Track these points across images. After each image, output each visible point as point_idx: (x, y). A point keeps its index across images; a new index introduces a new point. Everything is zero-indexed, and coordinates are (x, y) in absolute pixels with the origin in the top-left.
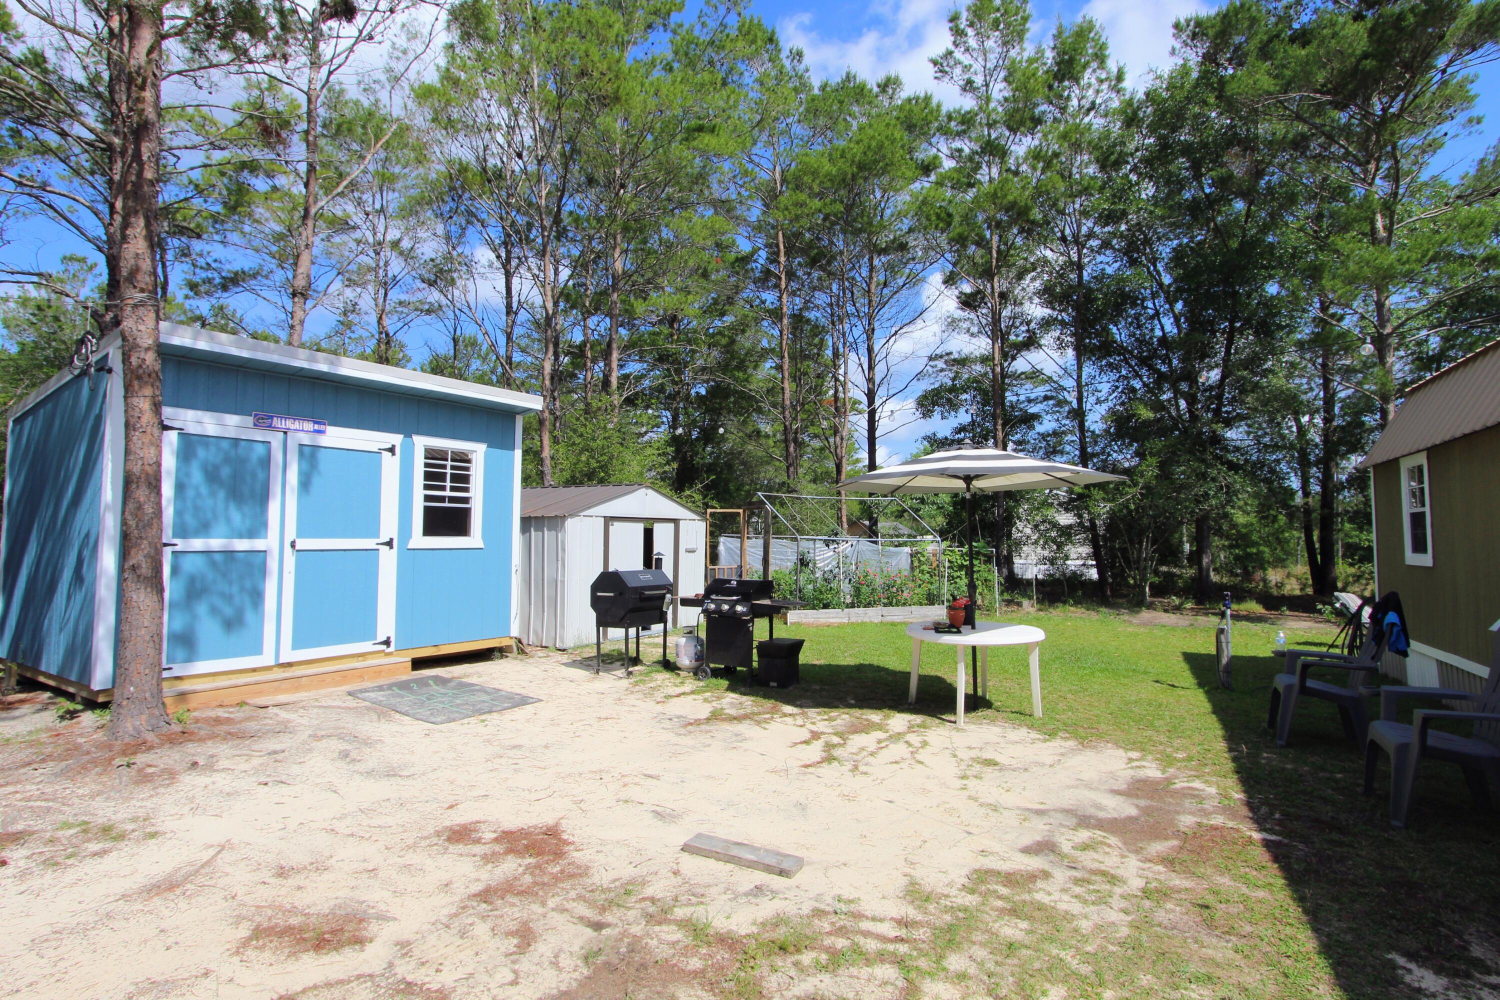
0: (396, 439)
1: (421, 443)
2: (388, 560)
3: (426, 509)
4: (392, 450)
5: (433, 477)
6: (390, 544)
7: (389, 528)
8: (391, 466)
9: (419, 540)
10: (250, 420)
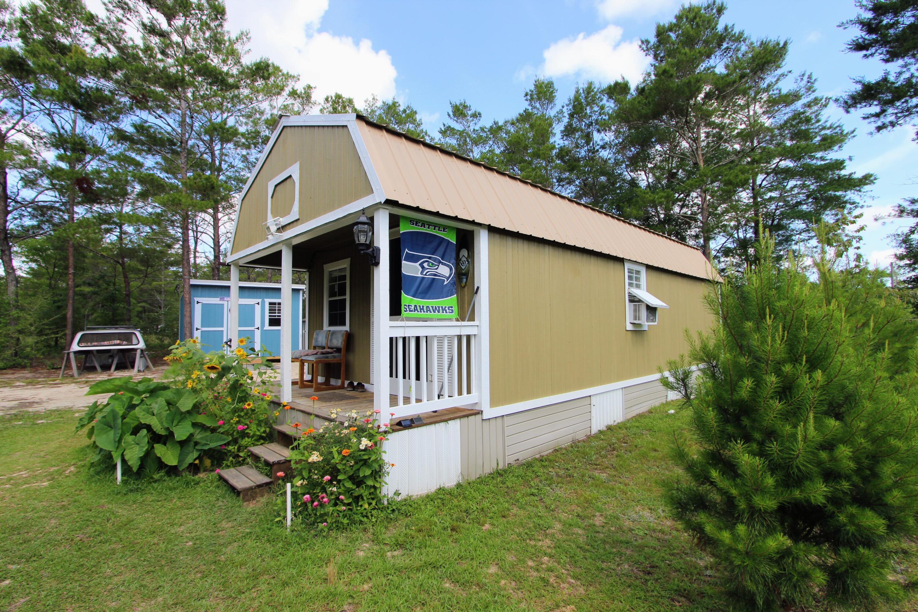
0: (260, 301)
1: (267, 301)
2: (258, 334)
3: (270, 319)
4: (258, 304)
5: (271, 311)
6: (258, 328)
7: (258, 324)
8: (258, 308)
9: (267, 327)
10: (219, 299)
